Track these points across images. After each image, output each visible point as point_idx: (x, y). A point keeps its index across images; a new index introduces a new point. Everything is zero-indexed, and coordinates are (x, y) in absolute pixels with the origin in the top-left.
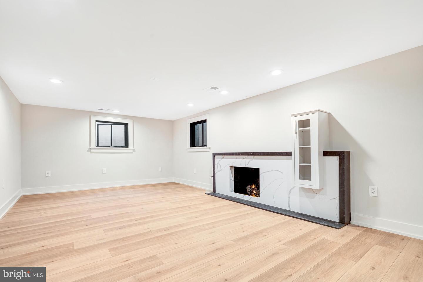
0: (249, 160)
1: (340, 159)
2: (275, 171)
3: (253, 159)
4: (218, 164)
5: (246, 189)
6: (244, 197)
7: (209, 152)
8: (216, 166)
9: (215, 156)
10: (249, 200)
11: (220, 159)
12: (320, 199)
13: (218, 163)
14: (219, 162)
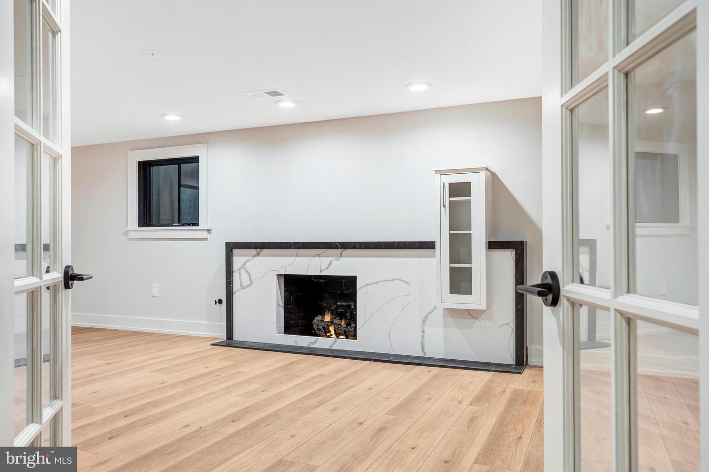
0: (330, 259)
1: (516, 254)
2: (393, 280)
3: (340, 257)
4: (243, 271)
5: (313, 325)
6: (316, 342)
7: (205, 239)
8: (236, 276)
9: (232, 250)
10: (331, 346)
11: (249, 258)
12: (482, 327)
13: (241, 268)
14: (244, 264)
